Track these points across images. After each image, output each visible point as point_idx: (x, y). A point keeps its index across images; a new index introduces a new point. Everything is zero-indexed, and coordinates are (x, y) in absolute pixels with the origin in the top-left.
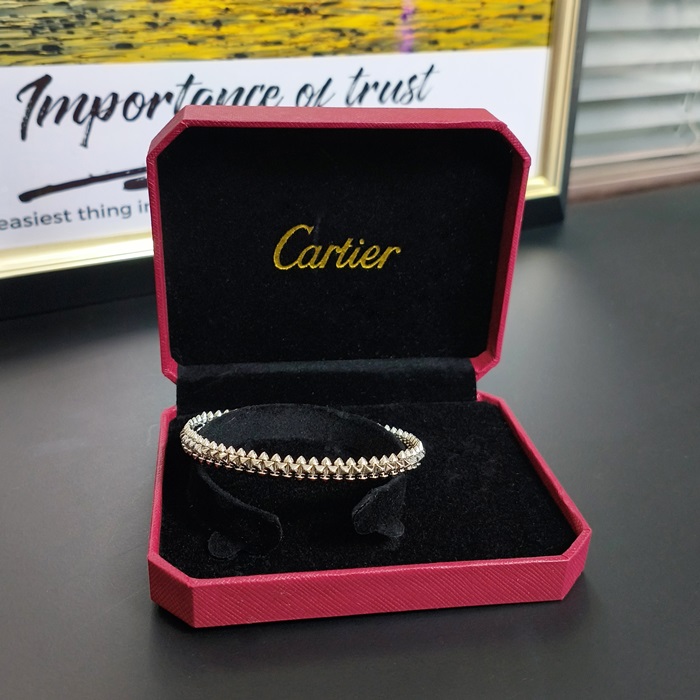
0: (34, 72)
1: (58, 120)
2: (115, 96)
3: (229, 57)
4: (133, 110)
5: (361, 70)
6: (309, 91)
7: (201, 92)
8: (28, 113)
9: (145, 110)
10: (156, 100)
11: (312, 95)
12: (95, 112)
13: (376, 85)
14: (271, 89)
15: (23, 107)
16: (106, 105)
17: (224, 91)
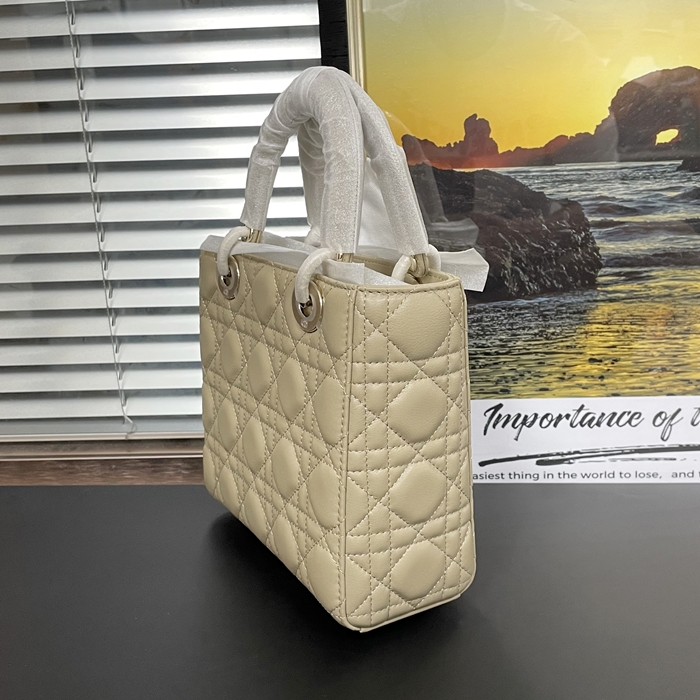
0: (495, 402)
1: (503, 426)
2: (536, 415)
3: (608, 396)
4: (545, 423)
6: (663, 416)
7: (588, 414)
8: (489, 422)
9: (553, 423)
10: (560, 417)
11: (666, 418)
12: (524, 423)
14: (636, 414)
15: (487, 418)
16: (531, 419)
17: (603, 414)
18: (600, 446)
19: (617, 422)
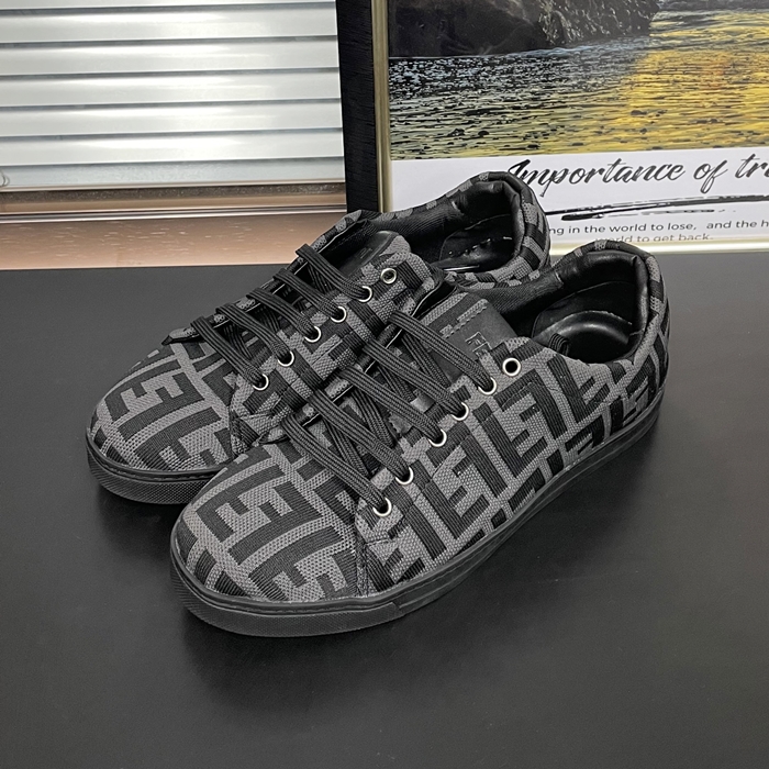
2: (566, 171)
3: (648, 150)
4: (576, 178)
5: (754, 155)
6: (706, 169)
7: (624, 168)
9: (584, 178)
10: (592, 172)
11: (709, 171)
12: (552, 179)
13: (764, 165)
14: (677, 167)
16: (561, 174)
17: (641, 168)
18: (634, 200)
19: (655, 176)
